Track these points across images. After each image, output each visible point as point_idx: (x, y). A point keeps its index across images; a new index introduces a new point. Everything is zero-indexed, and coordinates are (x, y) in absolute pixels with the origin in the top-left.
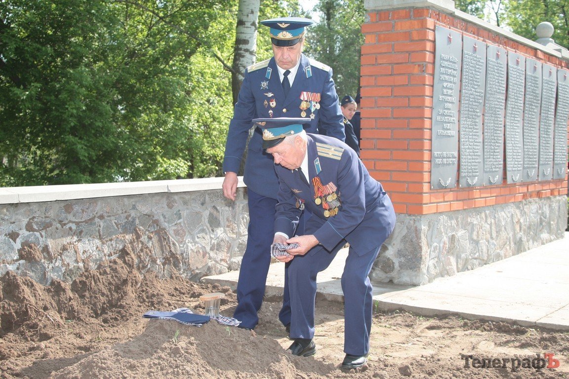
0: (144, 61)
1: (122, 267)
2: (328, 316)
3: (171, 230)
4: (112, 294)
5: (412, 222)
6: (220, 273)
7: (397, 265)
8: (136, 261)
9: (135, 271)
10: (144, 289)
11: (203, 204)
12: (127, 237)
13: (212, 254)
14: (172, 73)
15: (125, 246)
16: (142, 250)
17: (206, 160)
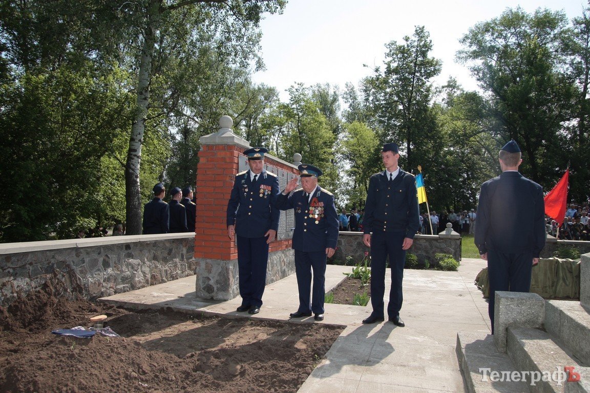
0: (71, 159)
1: (44, 295)
2: (174, 322)
3: (77, 270)
4: (36, 313)
5: (224, 264)
6: (109, 295)
7: (215, 289)
8: (53, 290)
9: (53, 297)
10: (58, 308)
11: (99, 254)
12: (48, 276)
13: (104, 284)
14: (88, 167)
15: (46, 282)
16: (58, 284)
17: (108, 218)
